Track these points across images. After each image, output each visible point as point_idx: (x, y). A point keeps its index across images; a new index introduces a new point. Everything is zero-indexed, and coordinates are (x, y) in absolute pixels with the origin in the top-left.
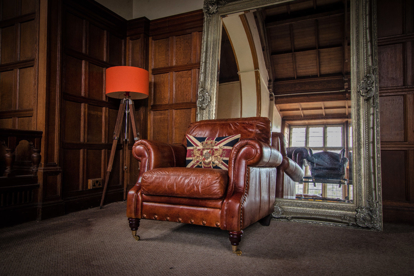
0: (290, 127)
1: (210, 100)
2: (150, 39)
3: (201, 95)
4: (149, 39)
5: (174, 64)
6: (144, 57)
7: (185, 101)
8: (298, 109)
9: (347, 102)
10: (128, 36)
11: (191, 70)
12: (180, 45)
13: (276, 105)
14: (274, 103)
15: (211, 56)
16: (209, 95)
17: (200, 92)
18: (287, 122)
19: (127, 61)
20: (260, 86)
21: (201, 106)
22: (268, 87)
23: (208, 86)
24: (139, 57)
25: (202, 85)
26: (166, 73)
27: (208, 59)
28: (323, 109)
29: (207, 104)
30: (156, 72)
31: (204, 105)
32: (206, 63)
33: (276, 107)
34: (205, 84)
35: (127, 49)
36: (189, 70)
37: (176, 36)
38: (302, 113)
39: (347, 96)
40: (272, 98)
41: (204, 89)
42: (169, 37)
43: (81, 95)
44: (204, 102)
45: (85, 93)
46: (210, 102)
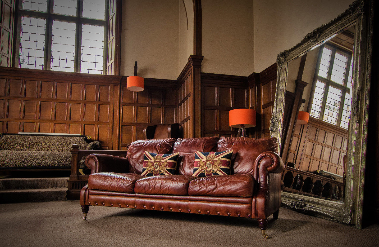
3: (272, 122)
4: (260, 85)
6: (256, 98)
12: (274, 86)
21: (272, 130)
25: (274, 115)
29: (277, 128)
30: (264, 107)
31: (275, 129)
34: (276, 114)
41: (275, 117)
42: (269, 82)
43: (215, 129)
44: (275, 127)
45: (217, 128)
46: (278, 126)
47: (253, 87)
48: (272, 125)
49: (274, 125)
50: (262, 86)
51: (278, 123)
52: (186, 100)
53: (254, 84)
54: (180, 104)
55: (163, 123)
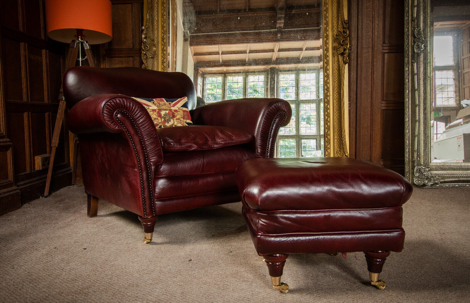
0: (204, 75)
8: (217, 53)
9: (277, 43)
13: (191, 47)
14: (189, 44)
18: (202, 70)
28: (248, 53)
33: (190, 49)
38: (222, 57)
39: (279, 37)
40: (187, 37)
43: (19, 29)
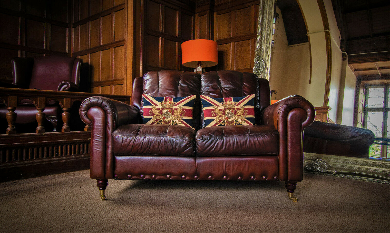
0: (366, 87)
1: (265, 66)
2: (215, 14)
3: (256, 62)
4: (213, 15)
5: (235, 35)
6: (210, 30)
7: (245, 68)
8: (375, 69)
10: (197, 13)
11: (250, 39)
12: (241, 17)
14: (347, 63)
15: (267, 26)
16: (264, 62)
17: (256, 60)
18: (363, 82)
19: (196, 34)
20: (331, 46)
21: (256, 72)
22: (340, 46)
23: (263, 54)
24: (206, 31)
25: (258, 53)
26: (228, 43)
27: (264, 30)
29: (263, 70)
30: (220, 42)
31: (259, 71)
32: (261, 33)
33: (350, 66)
34: (261, 52)
35: (196, 24)
36: (248, 40)
37: (237, 10)
38: (380, 72)
40: (345, 58)
41: (259, 56)
42: (230, 12)
43: (158, 66)
44: (260, 68)
45: (162, 64)
46: (265, 68)
47: (205, 15)
48: (257, 65)
49: (259, 66)
50: (217, 16)
51: (265, 64)
52: (102, 17)
53: (208, 12)
54: (84, 22)
55: (49, 49)
